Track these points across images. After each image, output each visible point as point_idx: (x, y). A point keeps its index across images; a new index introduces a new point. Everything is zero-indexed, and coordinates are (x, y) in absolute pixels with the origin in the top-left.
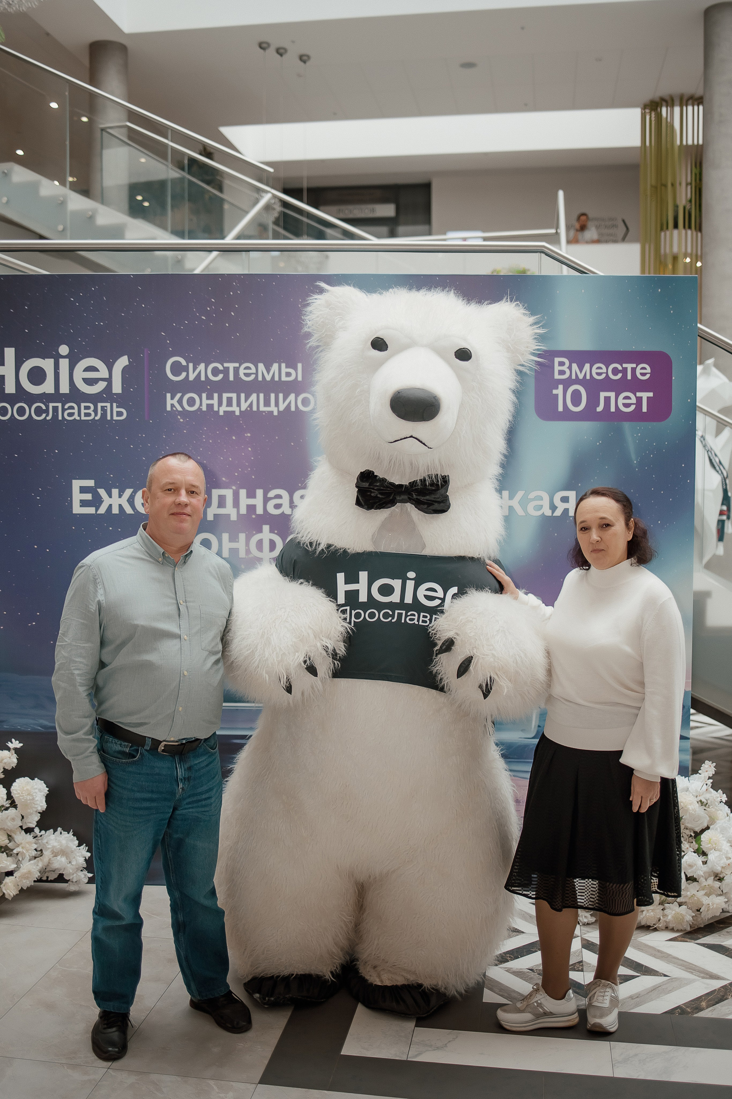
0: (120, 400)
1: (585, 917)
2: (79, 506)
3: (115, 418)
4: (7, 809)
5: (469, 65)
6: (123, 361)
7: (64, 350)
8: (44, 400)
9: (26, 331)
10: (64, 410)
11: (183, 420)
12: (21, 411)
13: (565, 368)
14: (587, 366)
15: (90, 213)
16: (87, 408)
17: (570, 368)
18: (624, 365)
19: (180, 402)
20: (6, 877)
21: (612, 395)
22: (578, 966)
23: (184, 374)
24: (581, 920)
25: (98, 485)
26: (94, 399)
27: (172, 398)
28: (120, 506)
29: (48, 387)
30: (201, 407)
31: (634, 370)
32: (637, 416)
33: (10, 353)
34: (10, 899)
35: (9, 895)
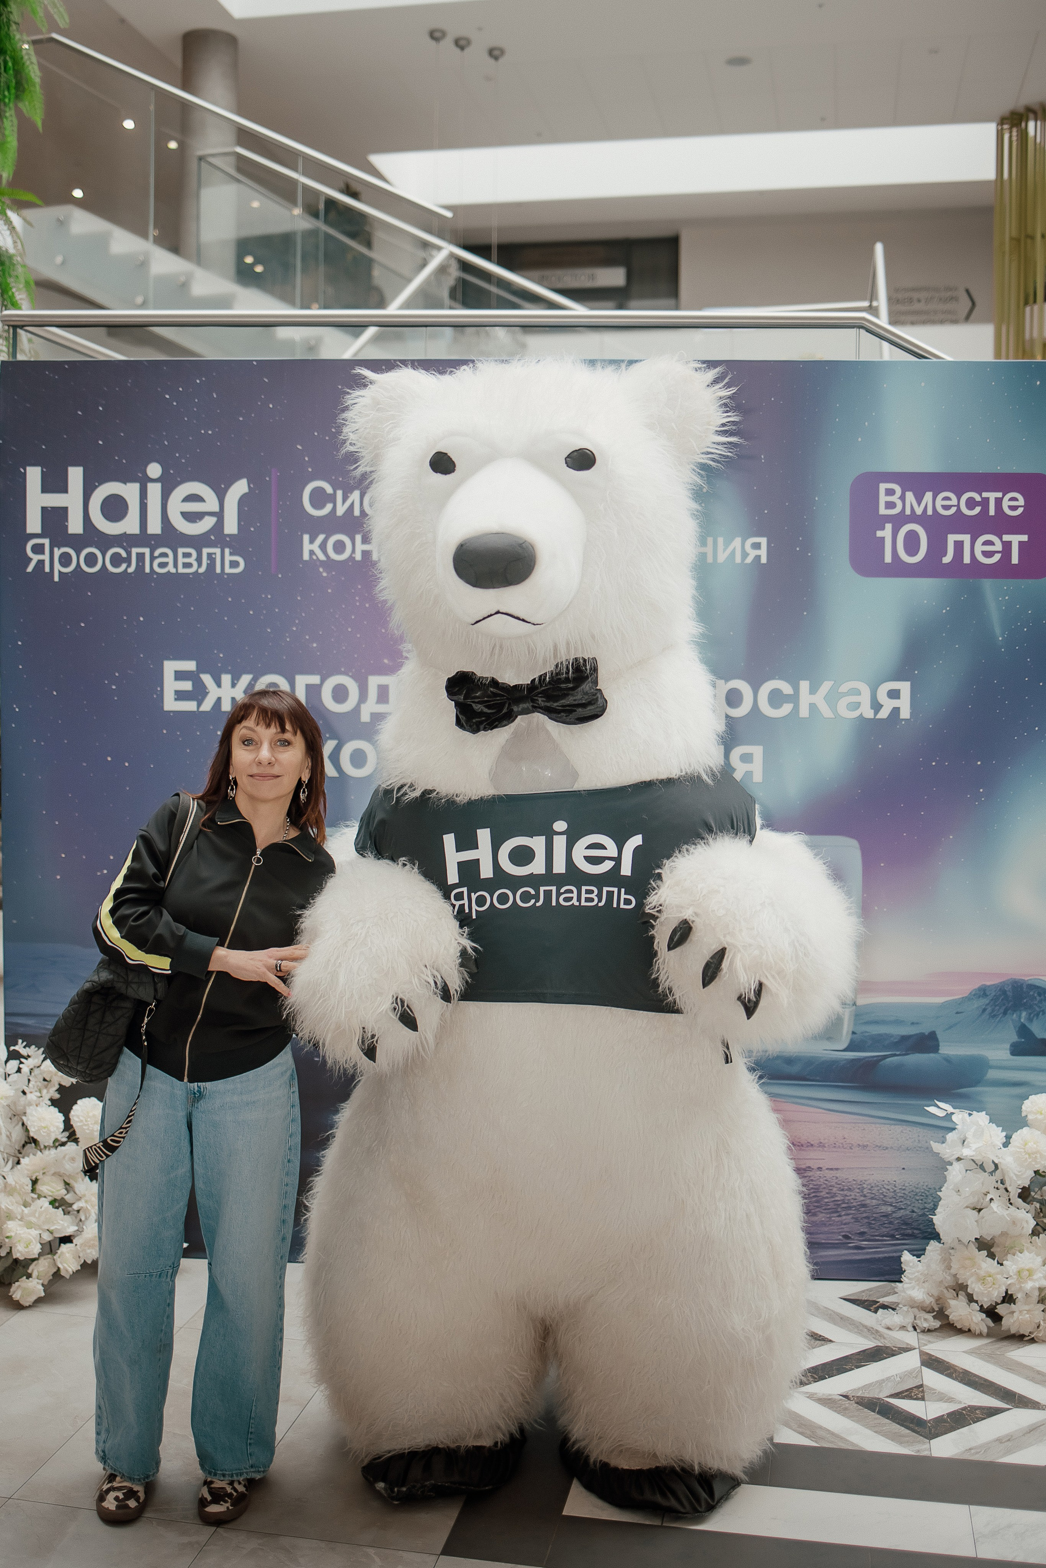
0: (235, 544)
1: (925, 1319)
2: (173, 699)
3: (228, 570)
4: (63, 1144)
5: (739, 61)
6: (241, 487)
7: (154, 470)
8: (125, 544)
9: (101, 442)
10: (153, 558)
11: (328, 573)
12: (91, 560)
13: (894, 499)
14: (929, 496)
15: (183, 277)
16: (187, 555)
17: (903, 498)
18: (985, 495)
19: (323, 546)
20: (62, 1245)
21: (966, 538)
22: (917, 1392)
23: (329, 507)
24: (919, 1324)
25: (201, 669)
26: (197, 542)
27: (312, 541)
29: (130, 525)
30: (353, 555)
31: (999, 501)
32: (1003, 570)
33: (76, 475)
34: (68, 1277)
35: (67, 1271)
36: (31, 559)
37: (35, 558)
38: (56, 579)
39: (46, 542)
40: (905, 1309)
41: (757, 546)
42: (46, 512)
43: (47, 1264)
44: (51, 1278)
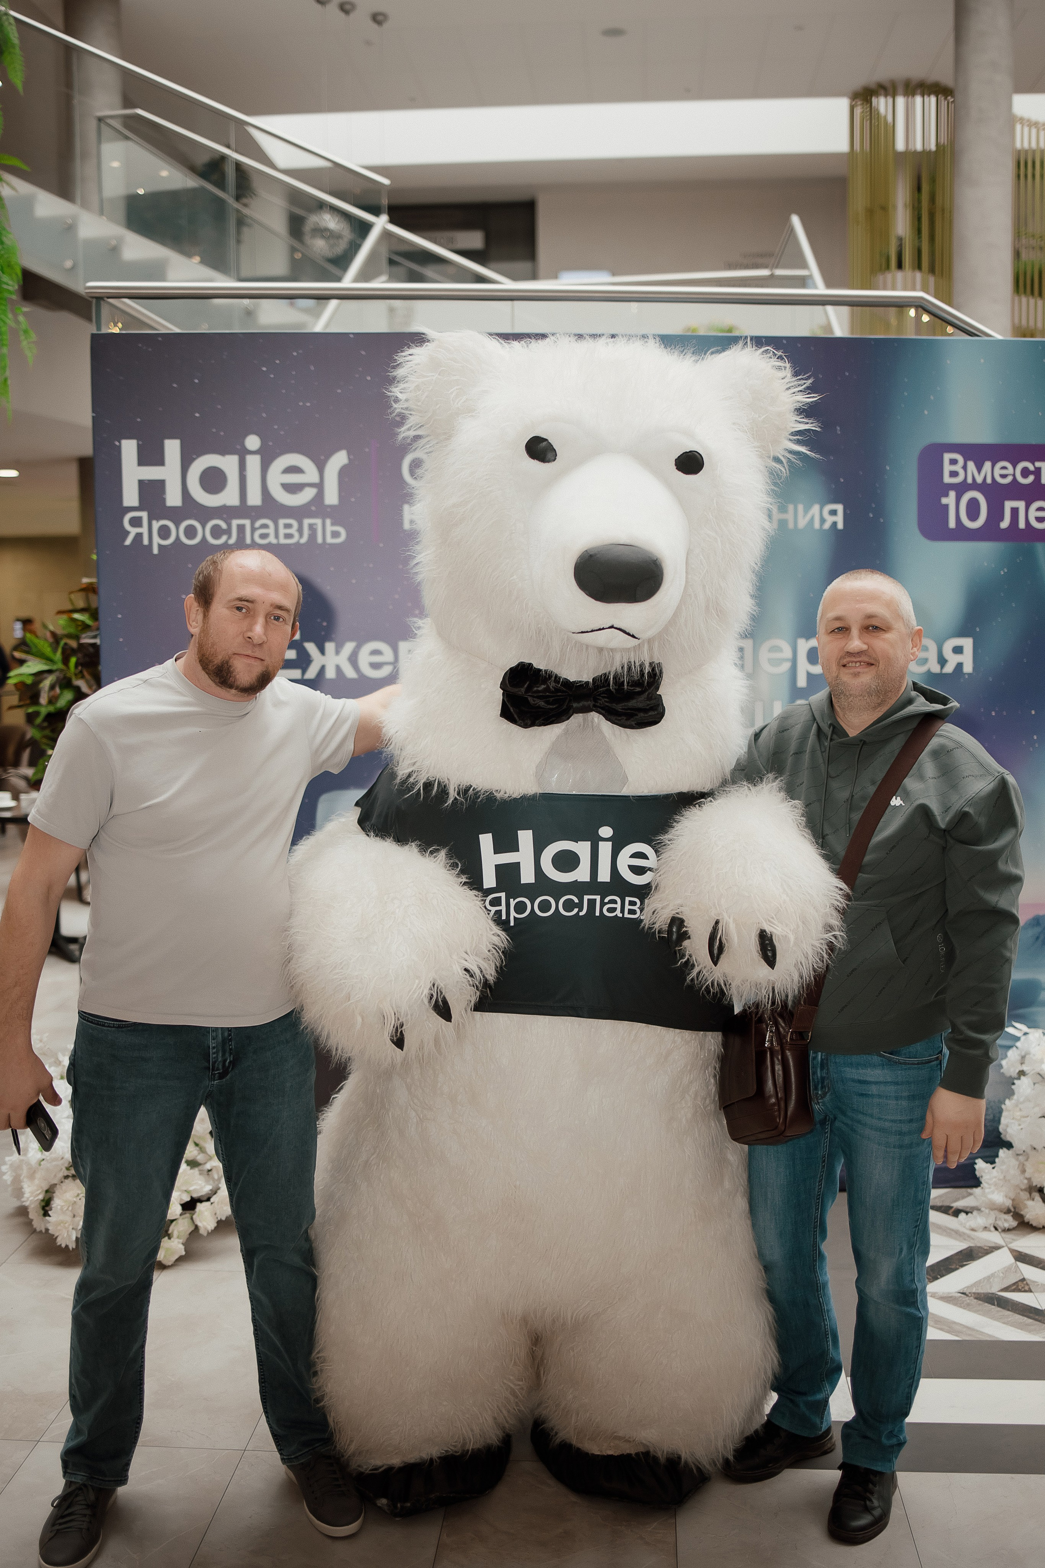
0: (334, 514)
1: (1005, 1220)
5: (614, 32)
6: (340, 459)
7: (253, 442)
8: (225, 516)
9: (197, 415)
10: (253, 530)
12: (191, 532)
13: (957, 468)
14: (988, 465)
15: (114, 242)
16: (288, 526)
17: (965, 468)
18: (1038, 464)
20: (198, 1204)
21: (1021, 505)
22: (1022, 1286)
24: (1000, 1224)
25: (305, 638)
26: (298, 513)
28: (338, 669)
29: (229, 497)
33: (172, 448)
34: (205, 1234)
35: (206, 1228)
36: (128, 533)
37: (133, 531)
38: (156, 551)
39: (144, 515)
40: (987, 1211)
41: (833, 513)
42: (144, 485)
43: (186, 1224)
44: (188, 1236)
